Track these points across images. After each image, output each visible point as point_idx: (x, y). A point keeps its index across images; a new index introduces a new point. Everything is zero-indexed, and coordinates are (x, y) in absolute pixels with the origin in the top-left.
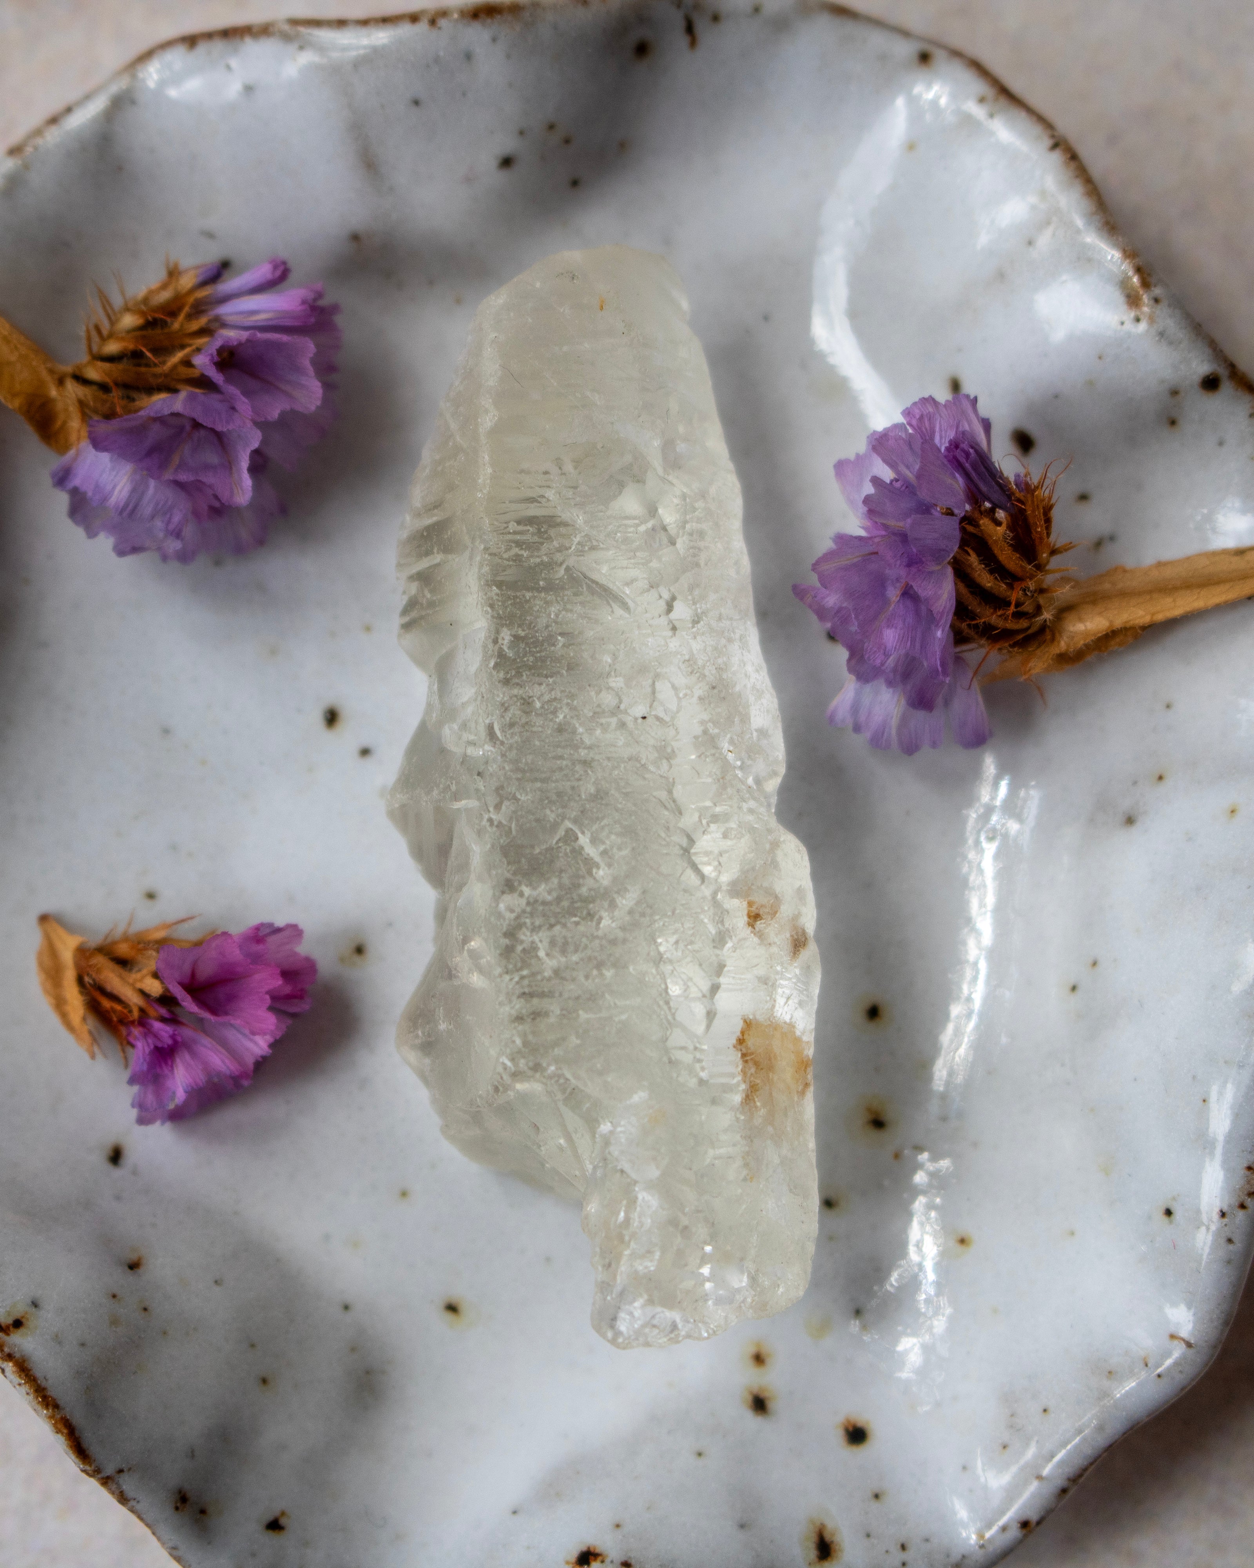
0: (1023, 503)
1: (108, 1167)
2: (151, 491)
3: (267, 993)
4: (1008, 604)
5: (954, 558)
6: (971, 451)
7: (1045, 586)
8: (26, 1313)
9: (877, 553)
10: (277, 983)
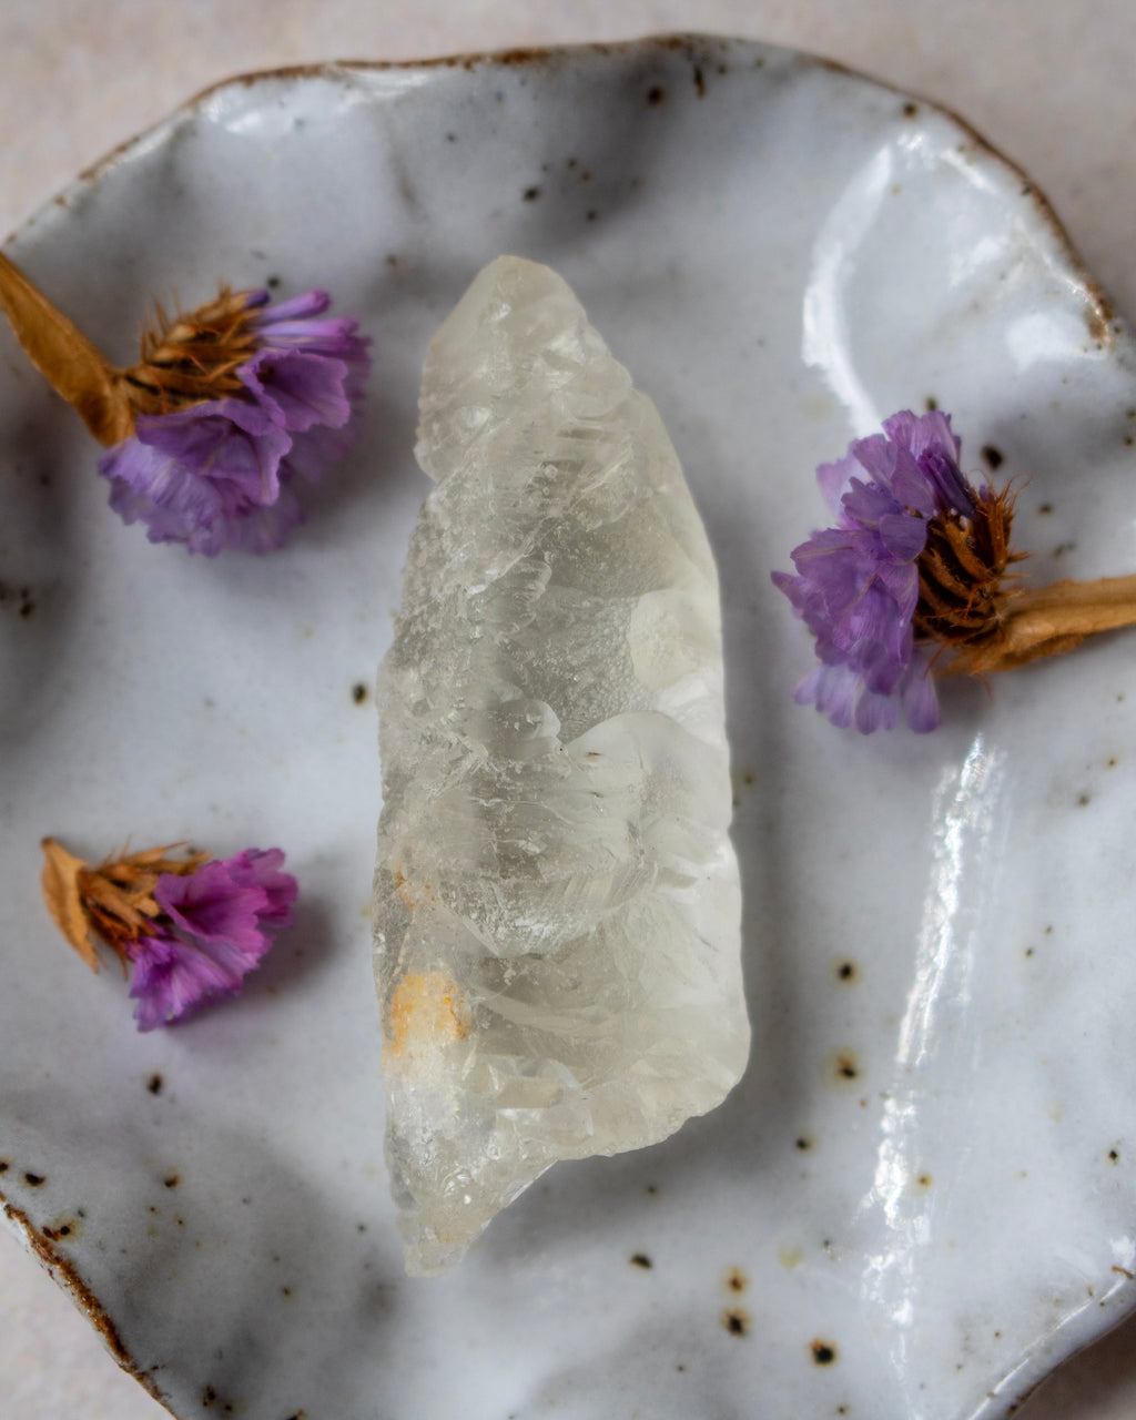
0: (986, 512)
1: (147, 1094)
2: (187, 484)
3: (255, 913)
4: (965, 603)
5: (920, 557)
6: (943, 460)
7: (999, 590)
8: (73, 1221)
9: (851, 546)
10: (263, 903)
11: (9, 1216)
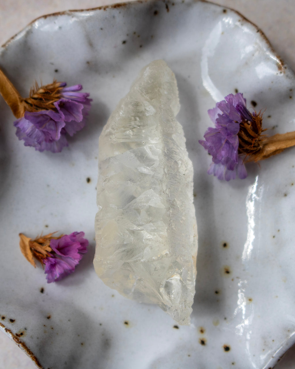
0: (255, 119)
1: (40, 294)
2: (36, 132)
3: (77, 249)
4: (252, 144)
5: (238, 133)
6: (242, 107)
7: (260, 139)
8: (24, 331)
9: (220, 132)
10: (79, 246)
11: (6, 331)
